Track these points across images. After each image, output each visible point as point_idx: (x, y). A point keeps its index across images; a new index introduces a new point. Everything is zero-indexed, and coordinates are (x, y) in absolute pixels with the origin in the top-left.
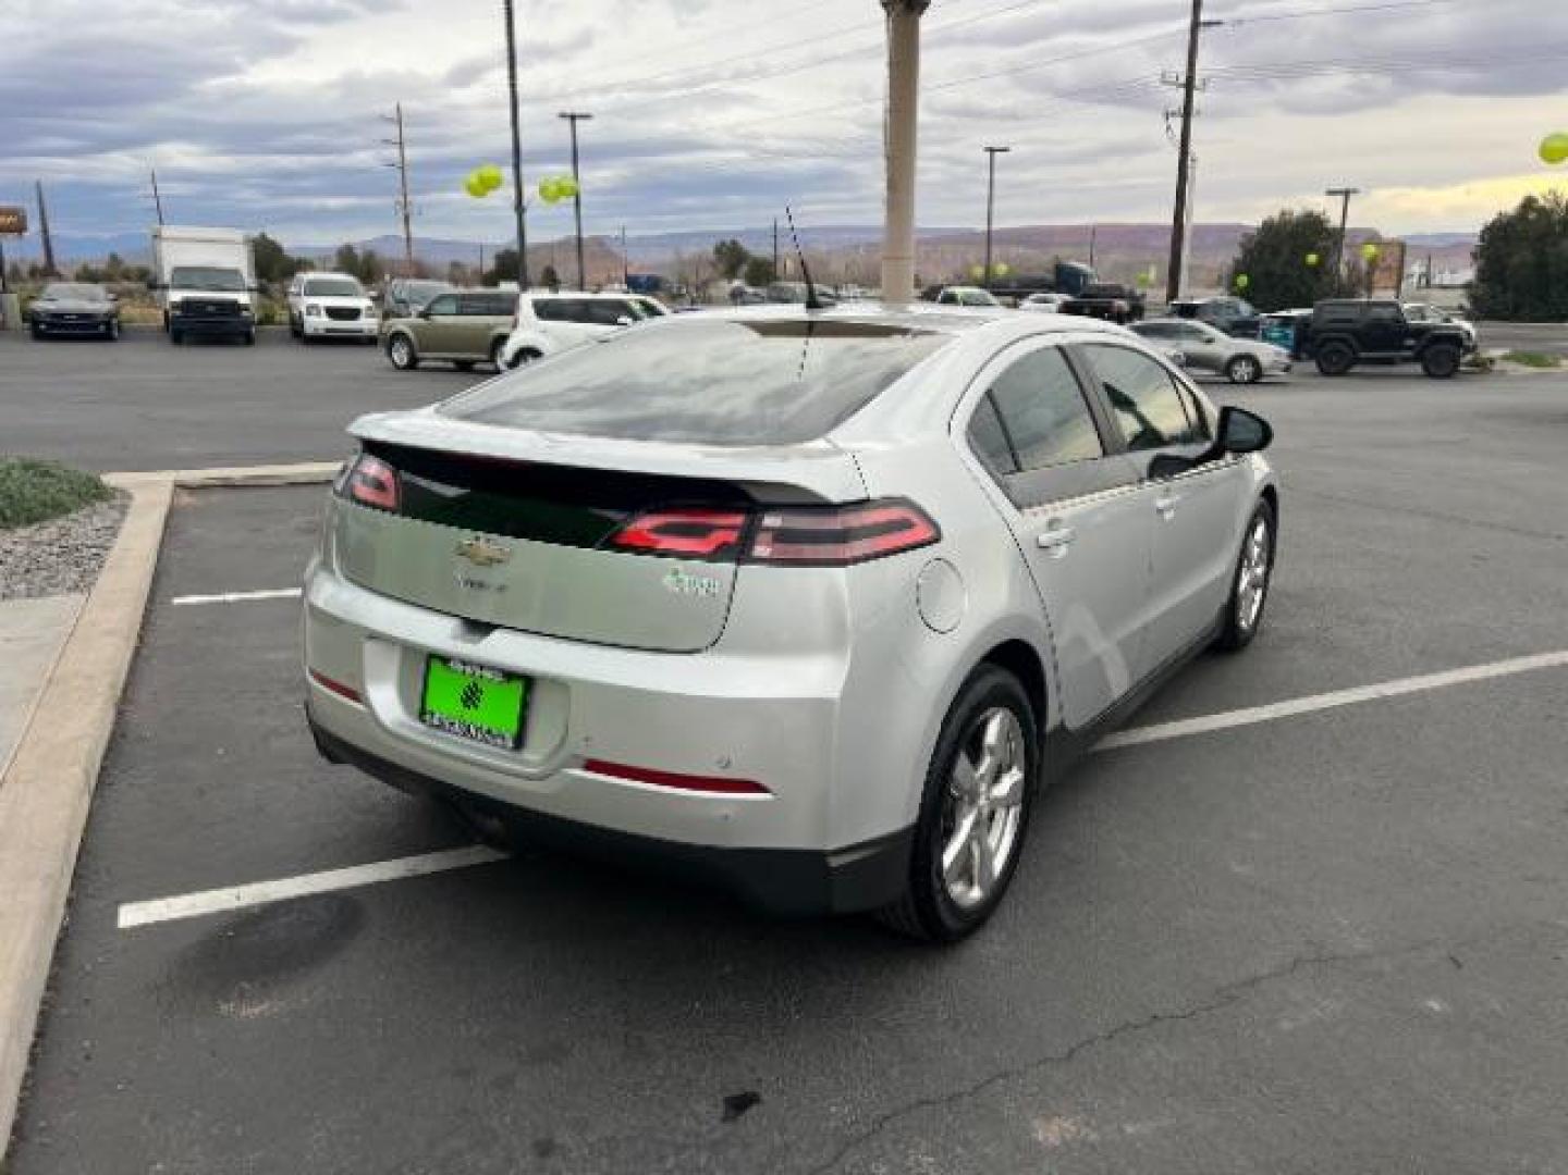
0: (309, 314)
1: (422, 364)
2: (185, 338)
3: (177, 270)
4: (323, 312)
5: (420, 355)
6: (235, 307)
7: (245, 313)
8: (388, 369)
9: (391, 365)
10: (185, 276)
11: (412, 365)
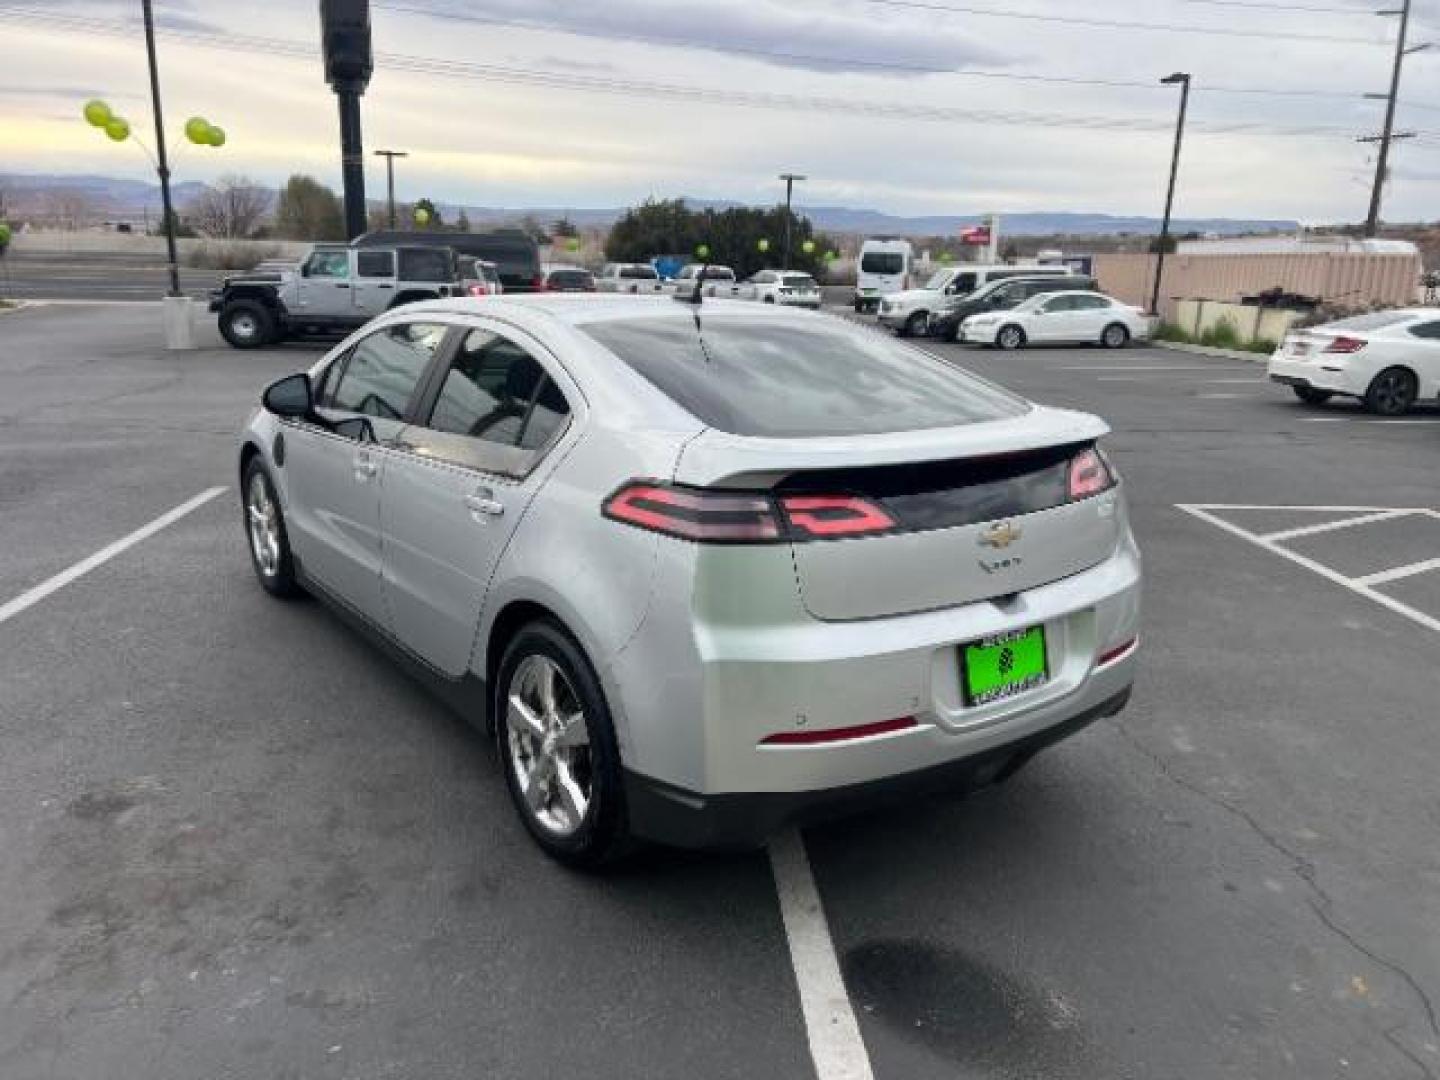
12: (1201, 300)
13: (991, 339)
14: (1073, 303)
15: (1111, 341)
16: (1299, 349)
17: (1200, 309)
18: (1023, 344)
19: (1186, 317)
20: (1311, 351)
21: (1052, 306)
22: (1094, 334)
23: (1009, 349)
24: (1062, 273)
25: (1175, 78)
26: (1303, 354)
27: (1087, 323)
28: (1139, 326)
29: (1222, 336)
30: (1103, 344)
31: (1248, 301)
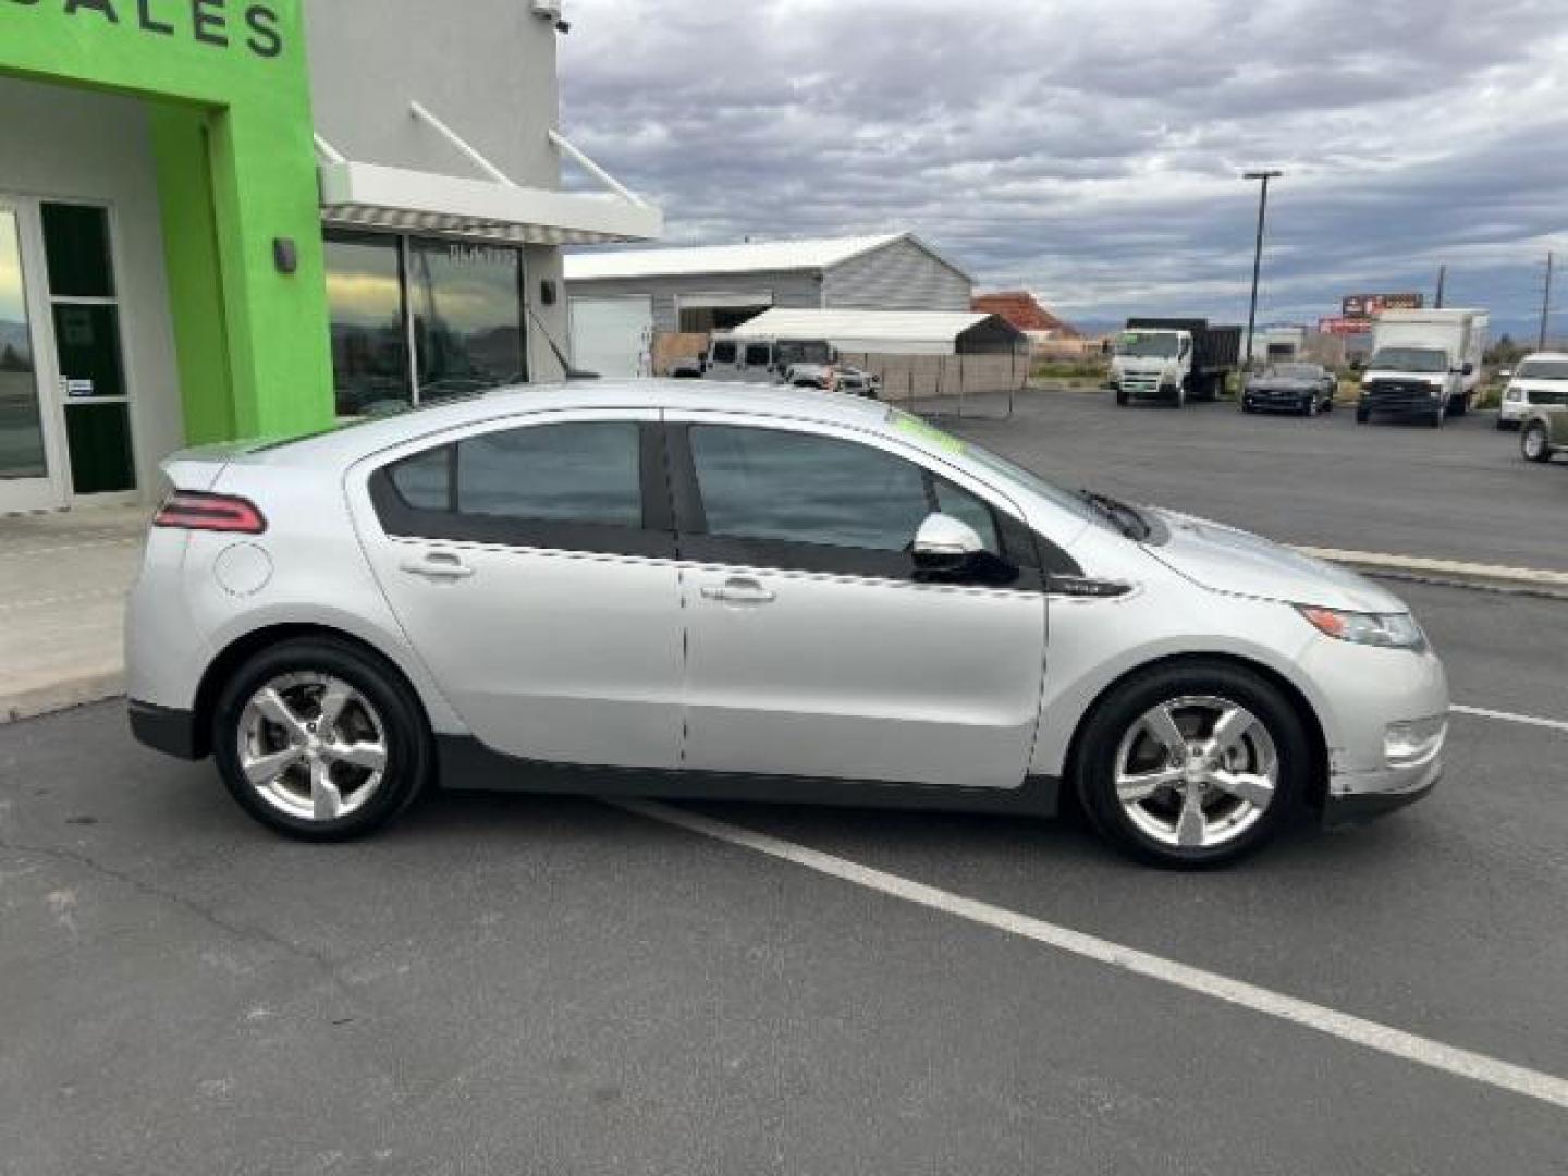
0: (1509, 397)
1: (1555, 457)
2: (1373, 416)
3: (1385, 352)
4: (1524, 395)
5: (1552, 446)
6: (1425, 387)
7: (1433, 394)
8: (1519, 460)
9: (1520, 455)
10: (1393, 357)
11: (1544, 457)
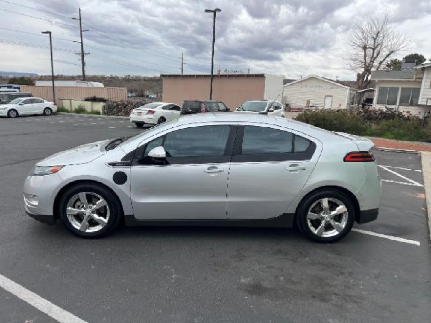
12: (71, 100)
13: (6, 114)
14: (32, 102)
15: (47, 113)
16: (139, 114)
17: (71, 102)
18: (18, 116)
19: (66, 104)
20: (142, 114)
21: (25, 102)
22: (41, 111)
23: (13, 118)
24: (15, 91)
25: (47, 32)
26: (140, 115)
27: (38, 108)
28: (54, 109)
29: (80, 110)
30: (44, 114)
31: (87, 100)
